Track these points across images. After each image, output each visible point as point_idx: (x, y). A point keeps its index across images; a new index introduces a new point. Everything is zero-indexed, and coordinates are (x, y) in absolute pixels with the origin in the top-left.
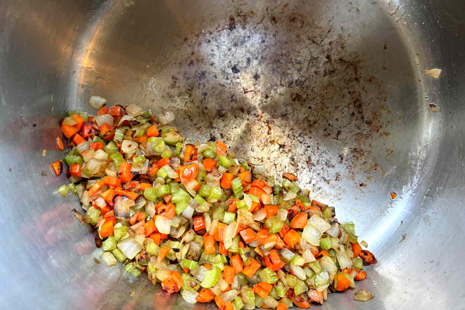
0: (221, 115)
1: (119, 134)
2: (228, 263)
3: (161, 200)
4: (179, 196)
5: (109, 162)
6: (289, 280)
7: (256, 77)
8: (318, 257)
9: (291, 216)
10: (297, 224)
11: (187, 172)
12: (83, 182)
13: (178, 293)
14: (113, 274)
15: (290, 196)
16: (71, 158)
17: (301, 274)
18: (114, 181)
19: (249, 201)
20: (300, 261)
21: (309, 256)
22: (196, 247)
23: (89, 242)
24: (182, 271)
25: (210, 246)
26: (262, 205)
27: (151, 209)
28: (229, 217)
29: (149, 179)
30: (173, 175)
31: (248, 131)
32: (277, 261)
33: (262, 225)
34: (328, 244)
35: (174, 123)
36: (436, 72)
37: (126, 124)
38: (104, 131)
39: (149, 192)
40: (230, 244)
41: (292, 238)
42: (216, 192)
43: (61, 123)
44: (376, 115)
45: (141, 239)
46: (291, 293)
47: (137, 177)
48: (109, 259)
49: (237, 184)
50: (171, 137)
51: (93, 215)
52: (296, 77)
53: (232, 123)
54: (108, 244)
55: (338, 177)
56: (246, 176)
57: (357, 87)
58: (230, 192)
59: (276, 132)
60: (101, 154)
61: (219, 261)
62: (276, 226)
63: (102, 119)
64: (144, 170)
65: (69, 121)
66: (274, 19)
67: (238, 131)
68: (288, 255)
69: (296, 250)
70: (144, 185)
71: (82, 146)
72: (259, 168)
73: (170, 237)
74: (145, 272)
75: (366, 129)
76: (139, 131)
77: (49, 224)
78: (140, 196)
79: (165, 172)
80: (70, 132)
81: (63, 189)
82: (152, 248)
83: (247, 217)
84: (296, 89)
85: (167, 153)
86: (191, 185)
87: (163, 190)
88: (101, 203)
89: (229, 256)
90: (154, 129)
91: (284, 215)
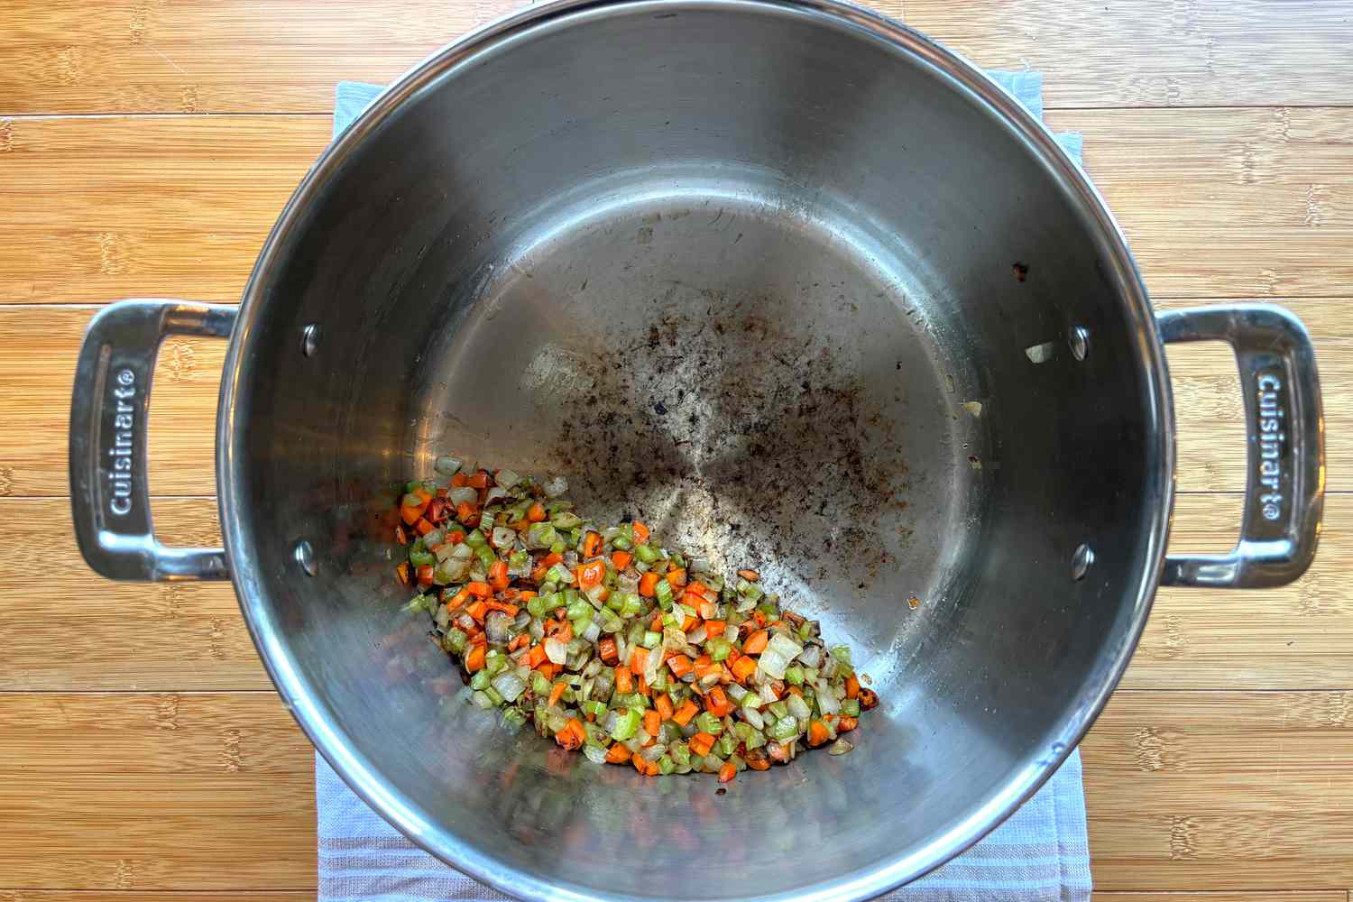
0: (639, 480)
1: (487, 519)
2: (652, 707)
3: (552, 615)
4: (577, 609)
5: (475, 559)
6: (739, 730)
7: (693, 419)
8: (783, 697)
9: (744, 636)
10: (752, 648)
11: (588, 574)
12: (435, 590)
13: (579, 751)
14: (488, 722)
15: (748, 605)
16: (418, 557)
17: (757, 720)
18: (483, 589)
19: (680, 615)
20: (754, 701)
21: (769, 695)
22: (605, 684)
23: (452, 677)
24: (584, 718)
25: (624, 682)
26: (701, 621)
27: (538, 628)
28: (651, 638)
29: (534, 585)
30: (567, 577)
31: (682, 503)
32: (721, 701)
33: (701, 649)
34: (797, 676)
35: (568, 494)
36: (976, 408)
37: (497, 501)
38: (465, 514)
39: (535, 604)
40: (653, 678)
41: (744, 668)
42: (633, 602)
43: (399, 502)
44: (883, 475)
45: (524, 672)
46: (741, 748)
47: (517, 583)
48: (482, 700)
49: (663, 589)
50: (563, 520)
51: (456, 638)
52: (755, 419)
53: (658, 492)
54: (479, 680)
55: (822, 574)
56: (678, 576)
57: (853, 432)
58: (653, 603)
59: (725, 506)
60: (462, 550)
61: (638, 703)
62: (720, 651)
63: (460, 495)
64: (526, 571)
65: (411, 500)
66: (719, 328)
67: (668, 504)
68: (738, 692)
69: (750, 686)
70: (527, 594)
71: (432, 537)
72: (700, 562)
73: (565, 670)
74: (531, 721)
75: (867, 498)
76: (517, 514)
77: (391, 653)
78: (523, 610)
79: (557, 573)
80: (412, 515)
81: (414, 604)
82: (541, 684)
83: (678, 638)
84: (756, 437)
85: (558, 546)
86: (596, 593)
87: (554, 600)
88: (467, 622)
89: (653, 696)
90: (539, 510)
91: (734, 634)
